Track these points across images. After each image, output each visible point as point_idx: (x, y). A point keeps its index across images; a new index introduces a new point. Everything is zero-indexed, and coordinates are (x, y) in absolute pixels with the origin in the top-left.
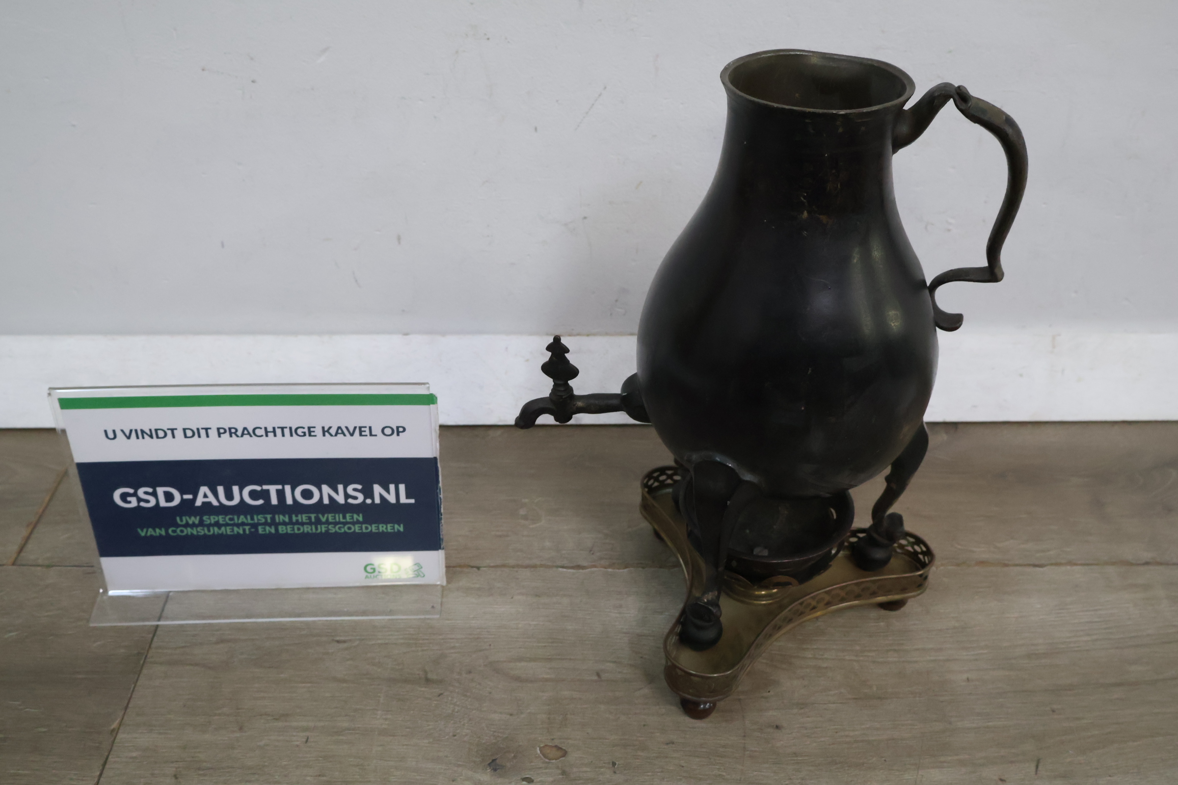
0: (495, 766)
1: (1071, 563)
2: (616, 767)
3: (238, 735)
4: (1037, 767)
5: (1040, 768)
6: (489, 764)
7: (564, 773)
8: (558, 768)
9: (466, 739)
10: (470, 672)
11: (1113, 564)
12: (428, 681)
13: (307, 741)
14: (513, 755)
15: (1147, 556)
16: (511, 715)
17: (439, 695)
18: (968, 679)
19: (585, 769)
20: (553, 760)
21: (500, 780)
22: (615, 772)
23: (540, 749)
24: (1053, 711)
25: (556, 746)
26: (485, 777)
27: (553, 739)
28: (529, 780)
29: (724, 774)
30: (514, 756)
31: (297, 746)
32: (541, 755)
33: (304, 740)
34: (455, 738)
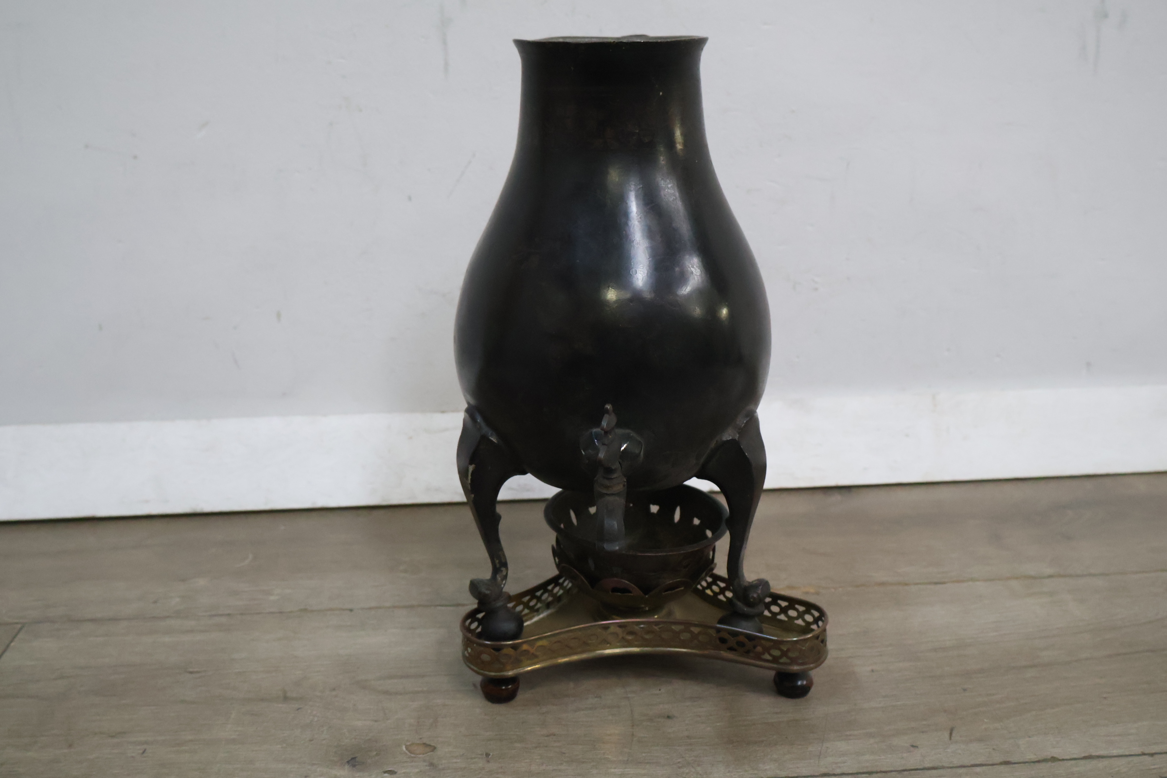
0: (353, 762)
1: (972, 580)
2: (490, 757)
3: (66, 751)
4: (951, 734)
5: (954, 735)
6: (348, 762)
7: (431, 764)
8: (424, 761)
9: (324, 742)
10: (334, 690)
11: (1017, 578)
12: (286, 699)
13: (144, 752)
14: (375, 753)
15: (1049, 571)
16: (376, 721)
17: (298, 709)
18: (872, 671)
19: (455, 760)
20: (420, 754)
21: (358, 774)
22: (488, 761)
23: (406, 747)
24: (965, 690)
25: (424, 744)
26: (344, 772)
27: (421, 739)
28: (392, 772)
29: (610, 757)
30: (377, 754)
31: (133, 757)
32: (407, 752)
33: (141, 751)
34: (312, 742)
